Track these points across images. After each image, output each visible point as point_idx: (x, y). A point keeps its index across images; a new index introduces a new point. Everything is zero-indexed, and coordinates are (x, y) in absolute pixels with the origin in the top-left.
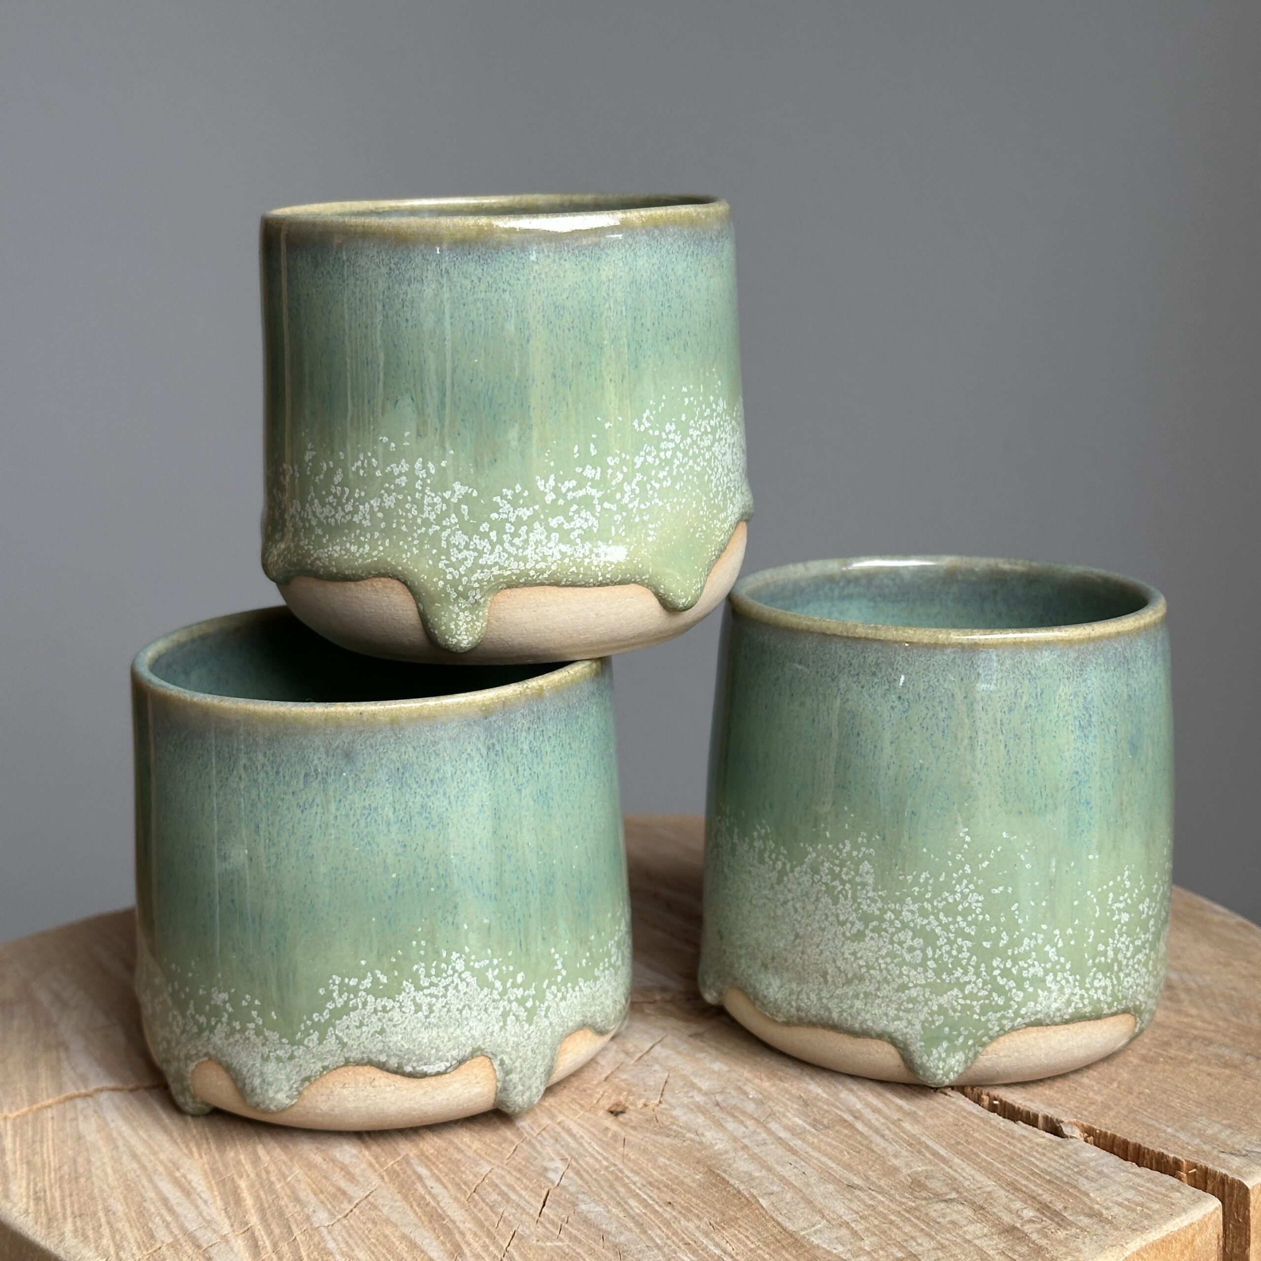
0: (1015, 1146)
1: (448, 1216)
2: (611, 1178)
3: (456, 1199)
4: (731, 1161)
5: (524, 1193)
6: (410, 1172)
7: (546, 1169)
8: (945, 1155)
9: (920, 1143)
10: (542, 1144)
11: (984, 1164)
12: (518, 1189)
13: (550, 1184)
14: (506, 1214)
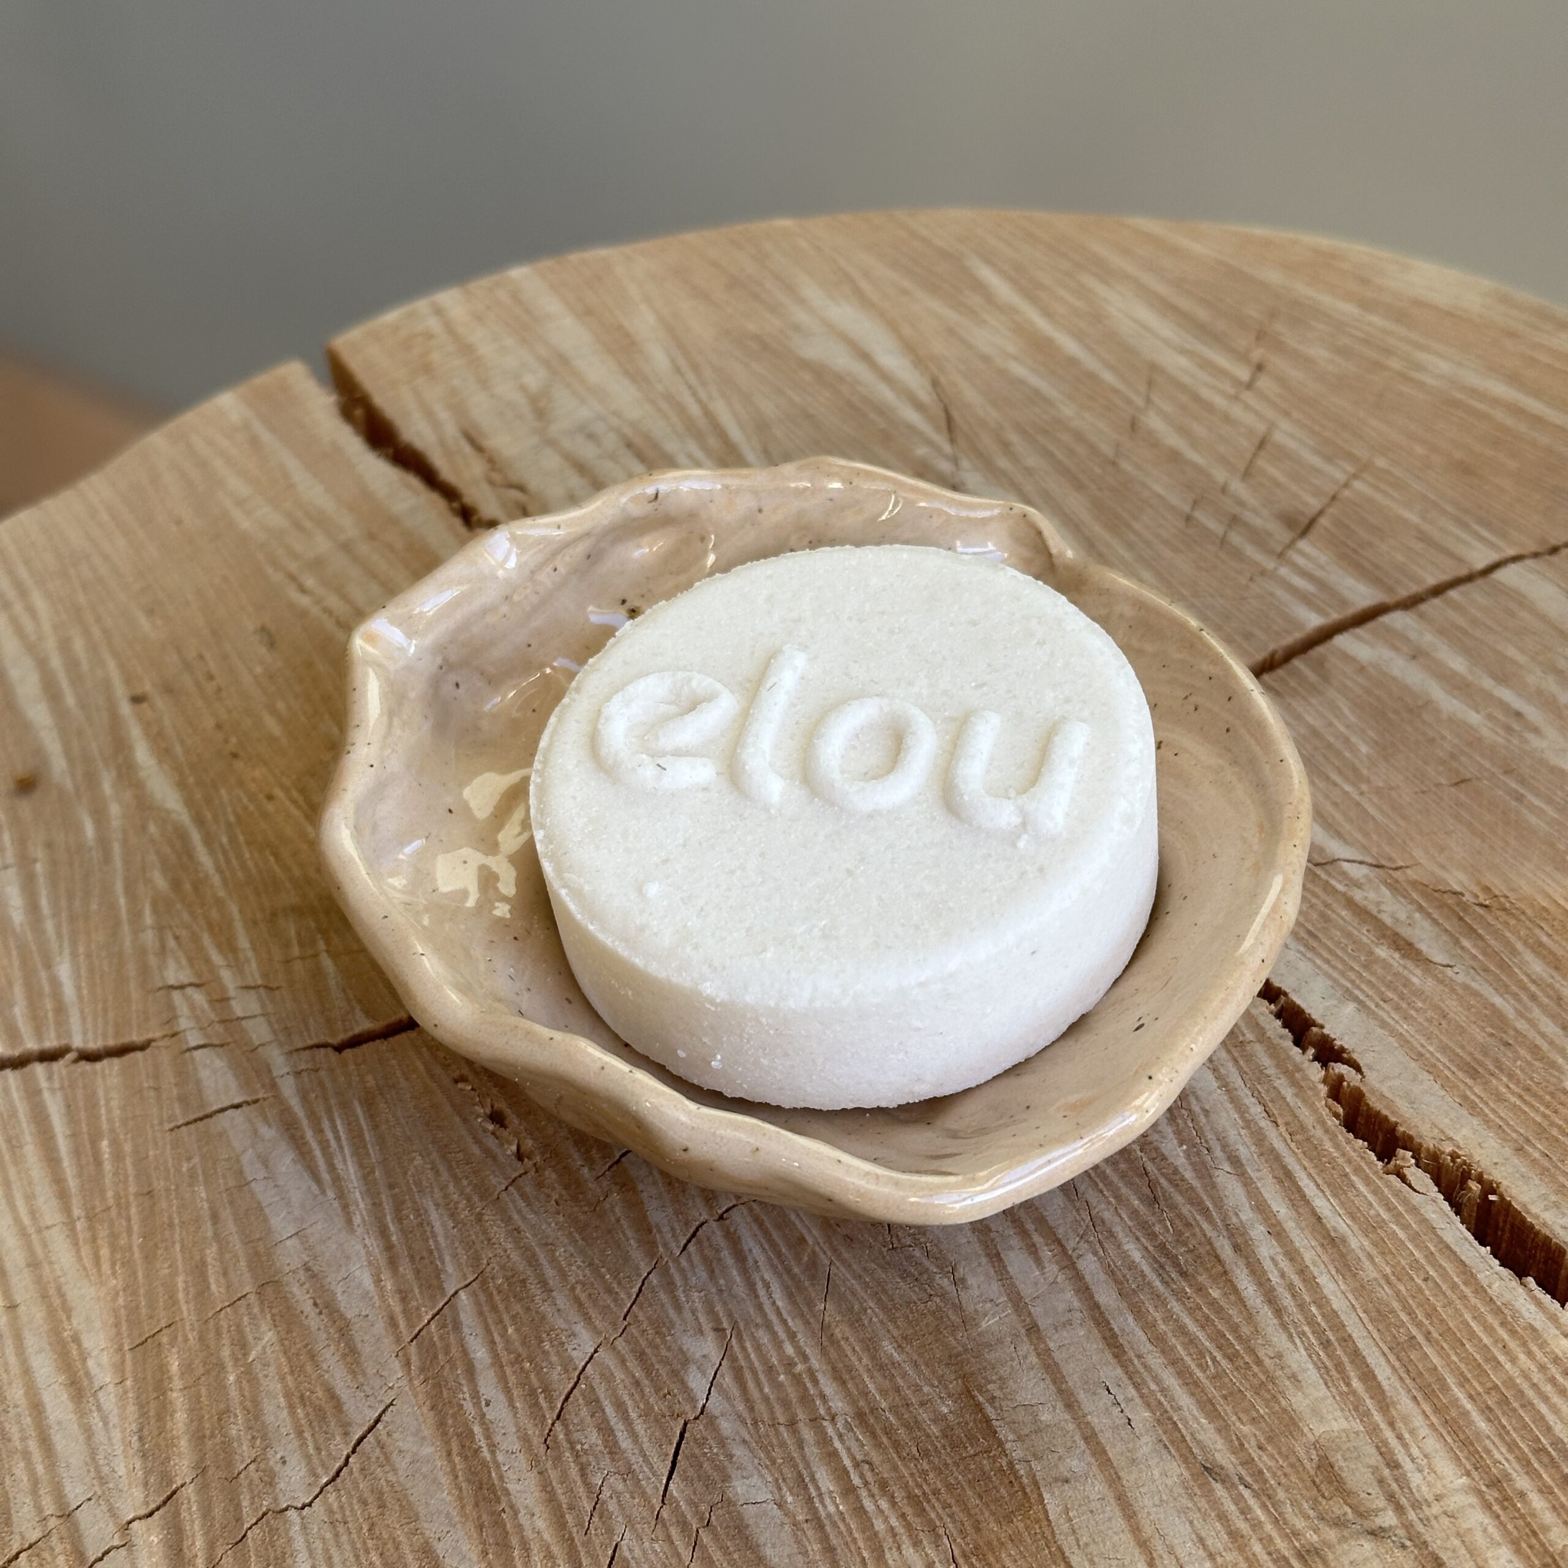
0: (1513, 1360)
1: (507, 1493)
2: (793, 1394)
3: (525, 1439)
4: (1004, 1371)
5: (640, 1427)
6: (455, 1351)
7: (686, 1361)
8: (1385, 1384)
9: (1346, 1340)
10: (685, 1279)
11: (1454, 1413)
12: (633, 1415)
13: (687, 1408)
14: (606, 1493)
